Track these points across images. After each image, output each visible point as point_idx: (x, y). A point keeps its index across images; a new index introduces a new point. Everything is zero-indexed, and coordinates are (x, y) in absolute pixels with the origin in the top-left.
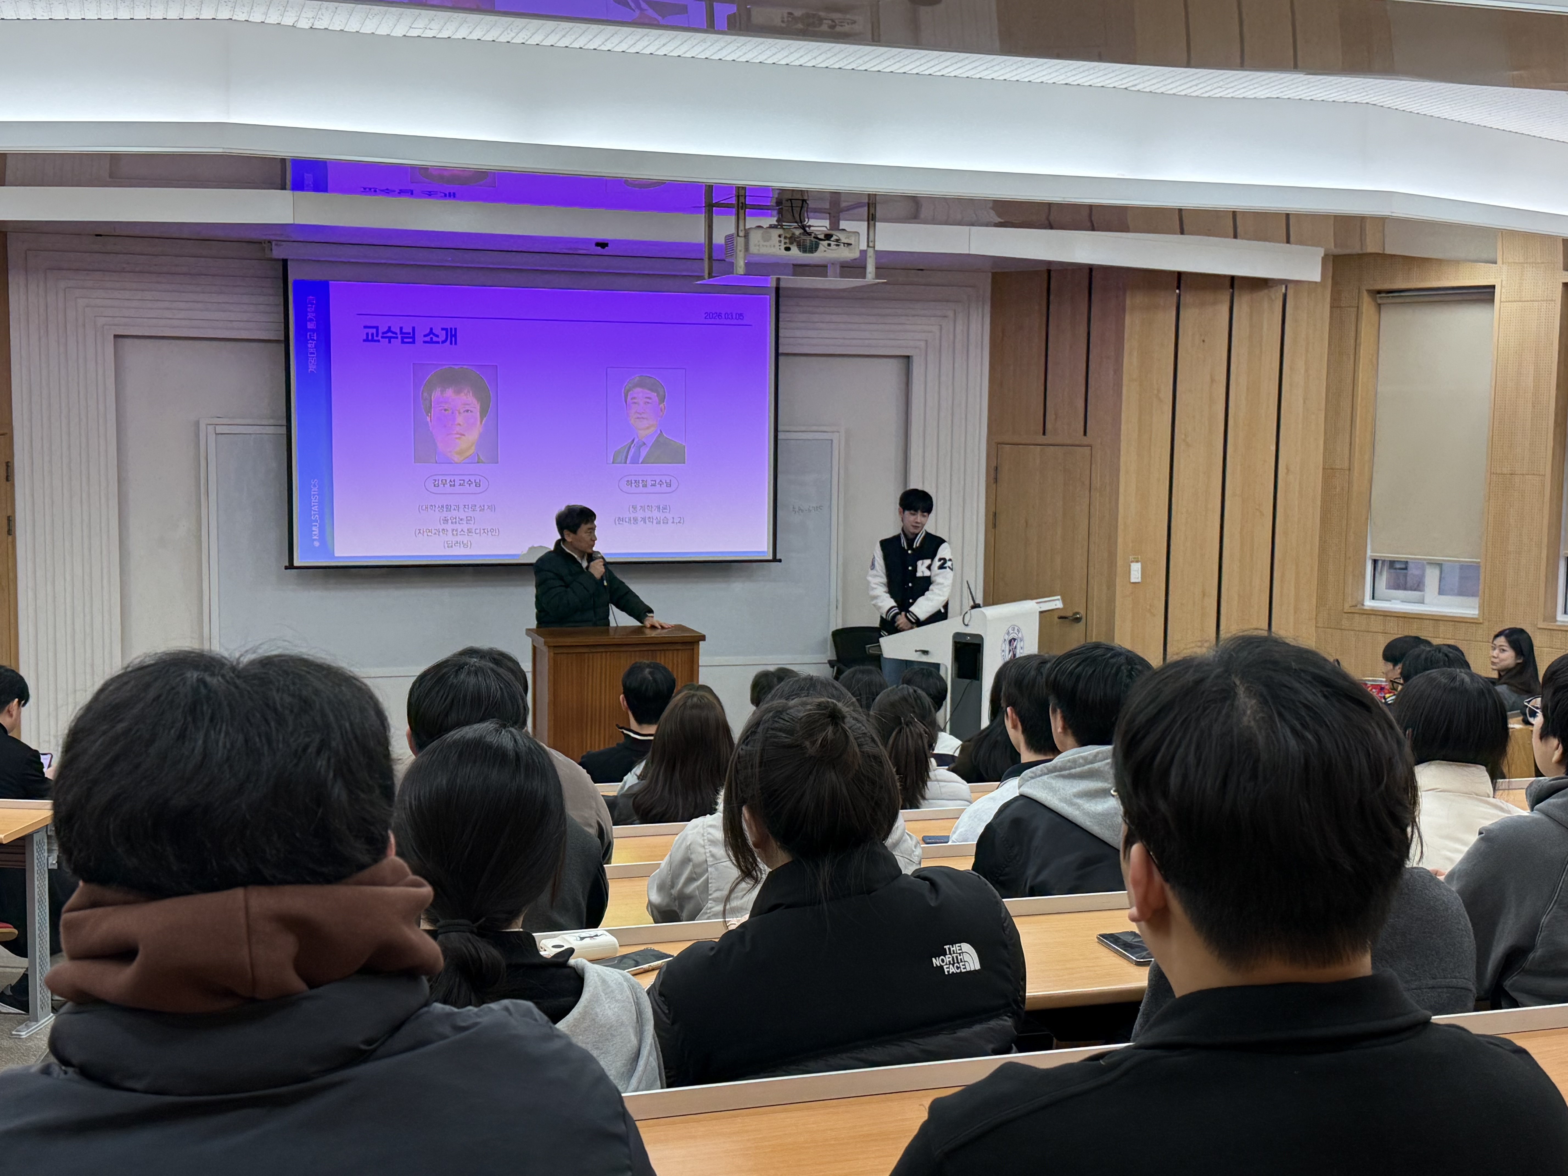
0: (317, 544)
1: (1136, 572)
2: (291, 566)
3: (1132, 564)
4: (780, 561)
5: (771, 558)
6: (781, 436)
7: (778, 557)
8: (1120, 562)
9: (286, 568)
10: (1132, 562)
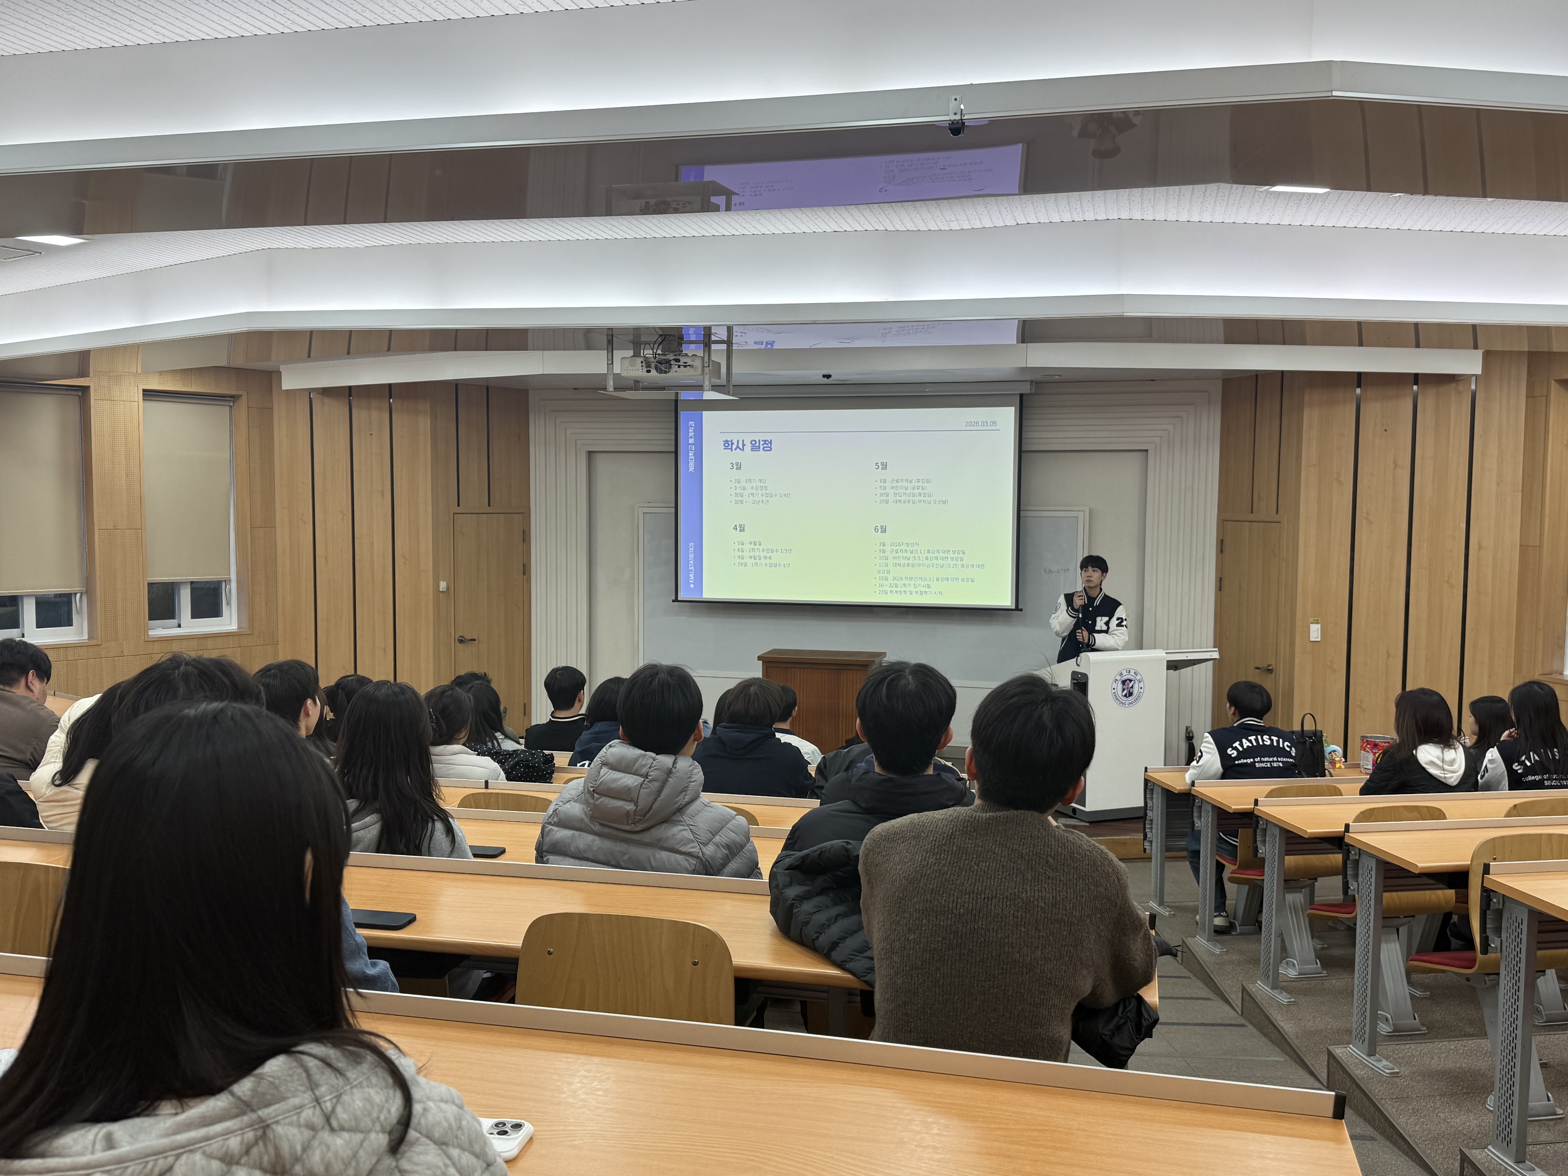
0: (692, 586)
1: (1315, 632)
2: (676, 600)
3: (1312, 626)
4: (1021, 610)
5: (1014, 608)
6: (1022, 514)
7: (1020, 607)
8: (1299, 623)
9: (673, 601)
10: (1313, 623)
